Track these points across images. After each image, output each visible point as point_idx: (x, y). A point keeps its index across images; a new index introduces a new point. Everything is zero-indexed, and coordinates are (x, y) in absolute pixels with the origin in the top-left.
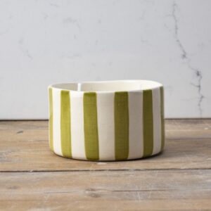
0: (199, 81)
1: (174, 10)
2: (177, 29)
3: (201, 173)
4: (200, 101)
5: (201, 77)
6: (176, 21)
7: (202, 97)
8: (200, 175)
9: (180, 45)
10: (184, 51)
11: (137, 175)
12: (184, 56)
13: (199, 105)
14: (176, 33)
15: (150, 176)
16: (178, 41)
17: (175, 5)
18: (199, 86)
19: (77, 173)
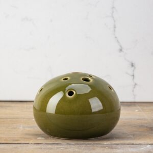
0: (133, 71)
1: (113, 12)
2: (115, 27)
3: (120, 147)
4: (134, 88)
5: (135, 68)
6: (115, 21)
7: (136, 84)
8: (119, 149)
9: (118, 41)
10: (121, 46)
11: (66, 148)
12: (121, 50)
13: (133, 91)
14: (115, 31)
15: (76, 150)
16: (116, 37)
17: (113, 8)
18: (133, 76)
19: (19, 146)
